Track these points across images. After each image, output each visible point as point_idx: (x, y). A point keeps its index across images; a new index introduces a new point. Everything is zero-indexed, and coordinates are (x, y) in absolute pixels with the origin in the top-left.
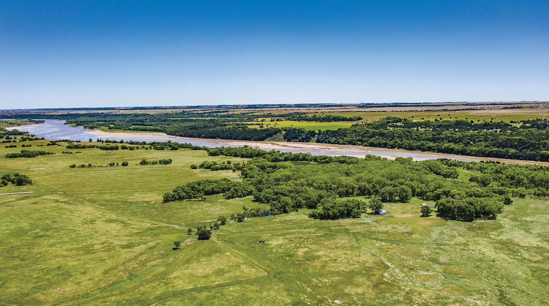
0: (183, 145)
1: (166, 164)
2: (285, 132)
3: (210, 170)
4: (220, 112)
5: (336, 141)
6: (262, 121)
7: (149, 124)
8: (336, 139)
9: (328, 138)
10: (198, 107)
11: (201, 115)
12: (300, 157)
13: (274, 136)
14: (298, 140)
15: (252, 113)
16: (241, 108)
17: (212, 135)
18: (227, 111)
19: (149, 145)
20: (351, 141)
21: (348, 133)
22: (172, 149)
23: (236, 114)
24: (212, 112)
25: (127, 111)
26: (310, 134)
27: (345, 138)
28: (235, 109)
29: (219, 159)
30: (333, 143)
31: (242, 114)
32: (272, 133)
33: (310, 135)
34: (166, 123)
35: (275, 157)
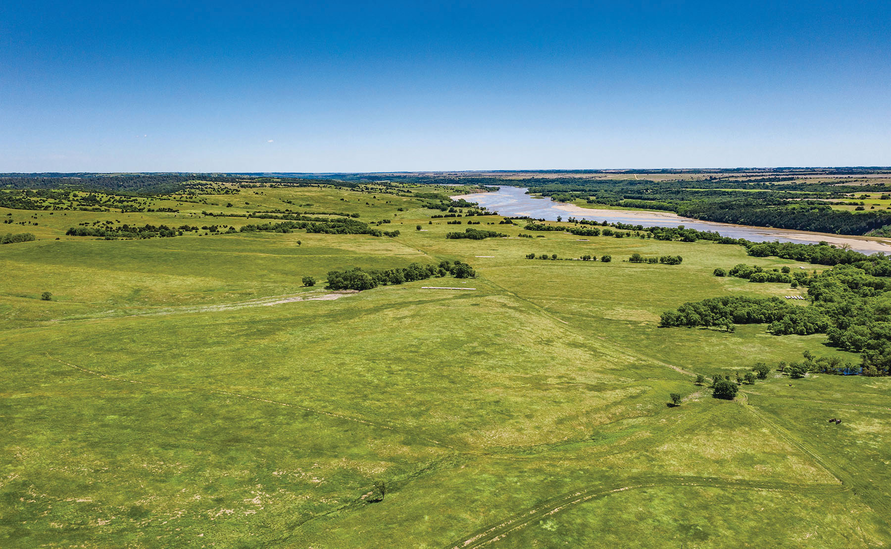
0: (705, 234)
1: (671, 264)
3: (749, 280)
4: (779, 180)
6: (863, 198)
7: (651, 196)
10: (738, 170)
11: (743, 185)
13: (885, 227)
15: (843, 183)
16: (821, 174)
17: (759, 220)
18: (792, 179)
19: (647, 231)
22: (685, 240)
23: (810, 185)
24: (763, 180)
25: (617, 175)
28: (809, 174)
29: (768, 263)
31: (822, 184)
34: (679, 196)
35: (882, 268)
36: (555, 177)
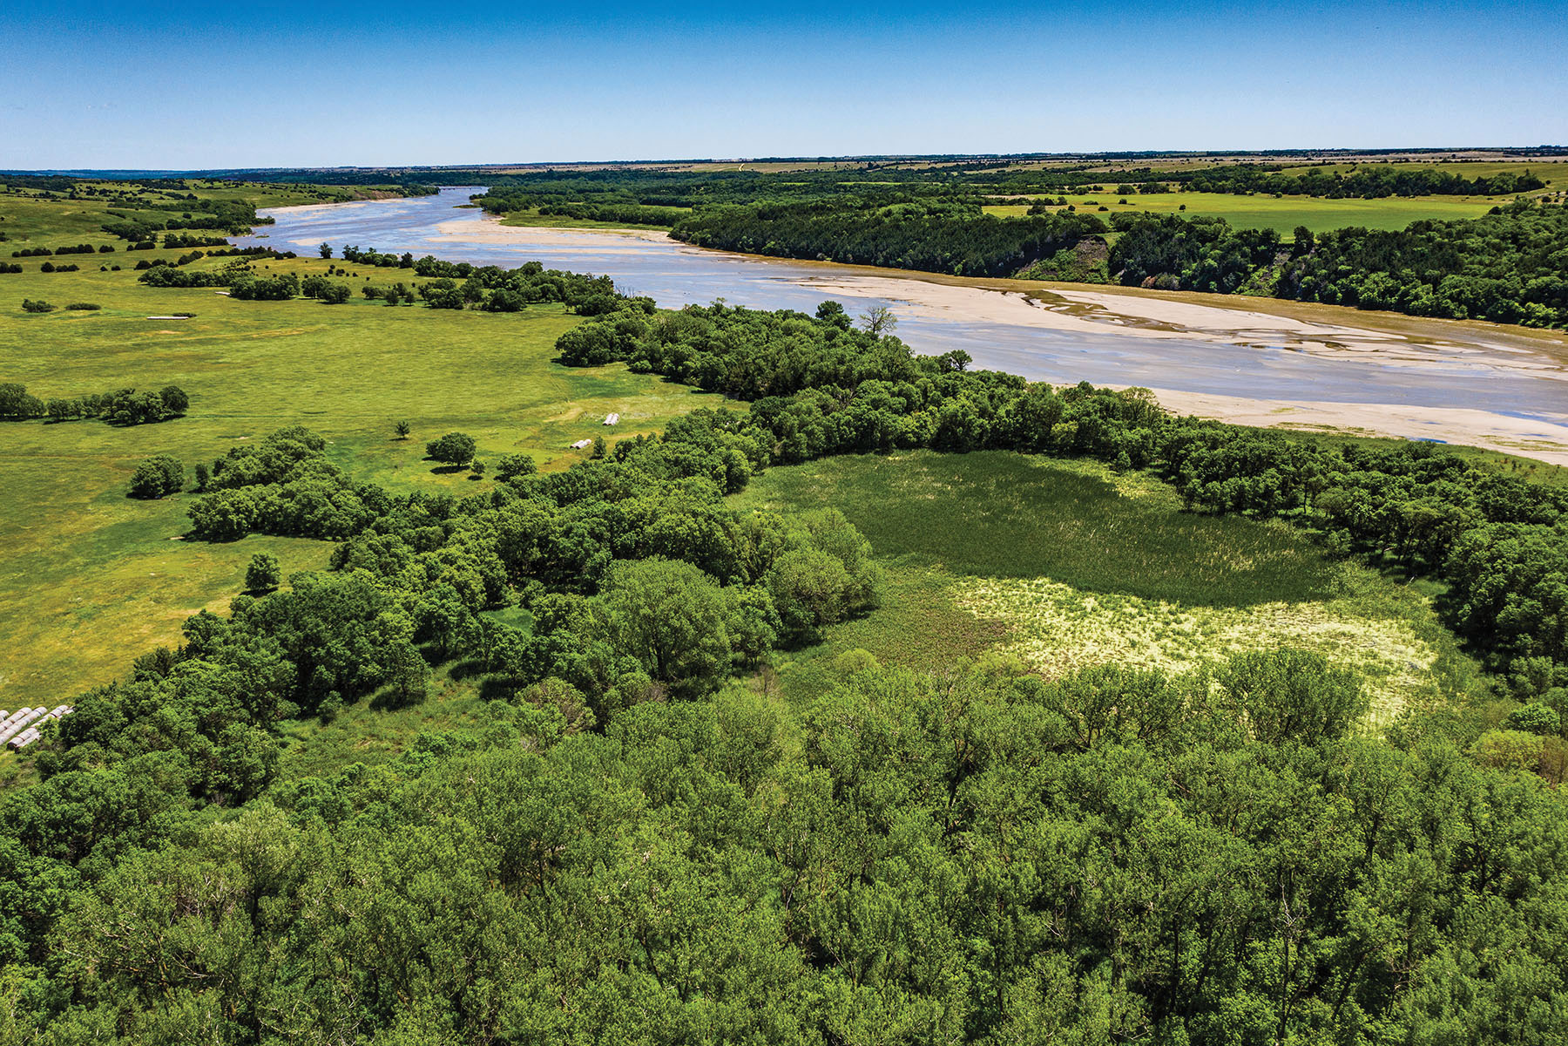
2: (1118, 235)
5: (1389, 292)
8: (1391, 283)
9: (1346, 274)
13: (1063, 254)
14: (1175, 280)
20: (1489, 292)
21: (1474, 251)
26: (1247, 249)
27: (1451, 279)
30: (1370, 305)
32: (1055, 239)
33: (1244, 255)
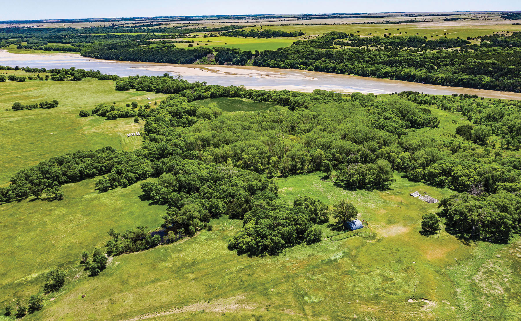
0: (89, 73)
1: (49, 108)
2: (216, 53)
3: (106, 118)
4: (152, 26)
5: (276, 64)
6: (194, 37)
7: (68, 41)
8: (276, 62)
9: (267, 60)
10: (131, 19)
11: (131, 30)
12: (230, 93)
13: (204, 58)
14: (231, 63)
15: (186, 26)
16: (176, 21)
17: (132, 57)
18: (160, 25)
19: (49, 72)
20: (293, 63)
21: (290, 54)
22: (74, 80)
23: (169, 28)
24: (144, 26)
25: (51, 24)
26: (246, 55)
27: (287, 61)
28: (170, 21)
29: (126, 96)
30: (272, 67)
31: (175, 28)
32: (202, 54)
33: (245, 57)
34: (87, 40)
35: (198, 94)
36: (3, 27)
